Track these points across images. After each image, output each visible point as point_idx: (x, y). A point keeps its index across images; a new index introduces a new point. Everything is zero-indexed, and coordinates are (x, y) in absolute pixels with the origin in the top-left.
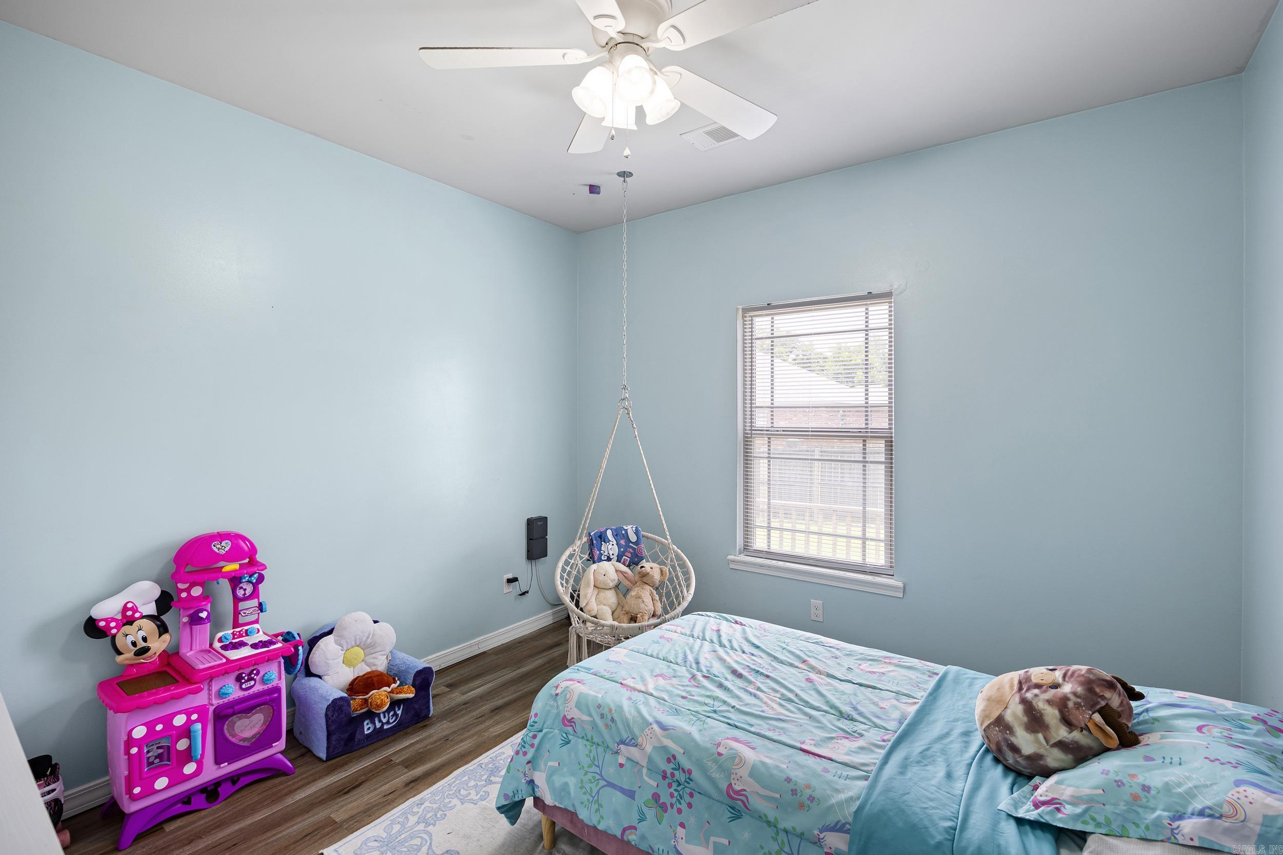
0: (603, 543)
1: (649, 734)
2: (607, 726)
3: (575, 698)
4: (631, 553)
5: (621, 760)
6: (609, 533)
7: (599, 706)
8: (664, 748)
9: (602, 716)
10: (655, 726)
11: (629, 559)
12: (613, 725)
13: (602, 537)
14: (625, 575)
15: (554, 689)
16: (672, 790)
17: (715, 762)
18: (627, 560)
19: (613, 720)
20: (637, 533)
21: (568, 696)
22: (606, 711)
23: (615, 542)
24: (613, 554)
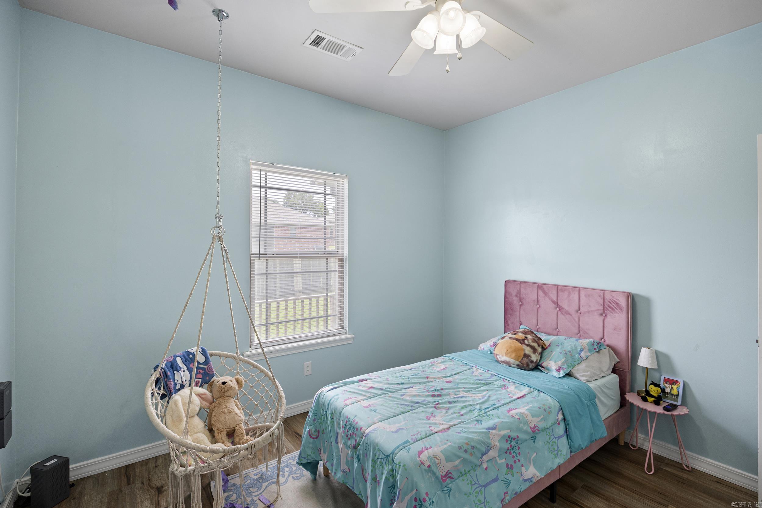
0: (175, 372)
1: (493, 437)
2: (471, 454)
3: (443, 457)
4: (202, 374)
5: (484, 466)
6: (179, 360)
7: (460, 448)
8: (503, 437)
9: (466, 451)
10: (491, 431)
11: (200, 380)
12: (475, 450)
13: (173, 366)
14: (203, 396)
15: (422, 466)
16: (512, 454)
17: (521, 423)
18: (199, 382)
19: (473, 447)
20: (204, 353)
21: (436, 461)
22: (466, 447)
23: (185, 368)
24: (186, 380)
